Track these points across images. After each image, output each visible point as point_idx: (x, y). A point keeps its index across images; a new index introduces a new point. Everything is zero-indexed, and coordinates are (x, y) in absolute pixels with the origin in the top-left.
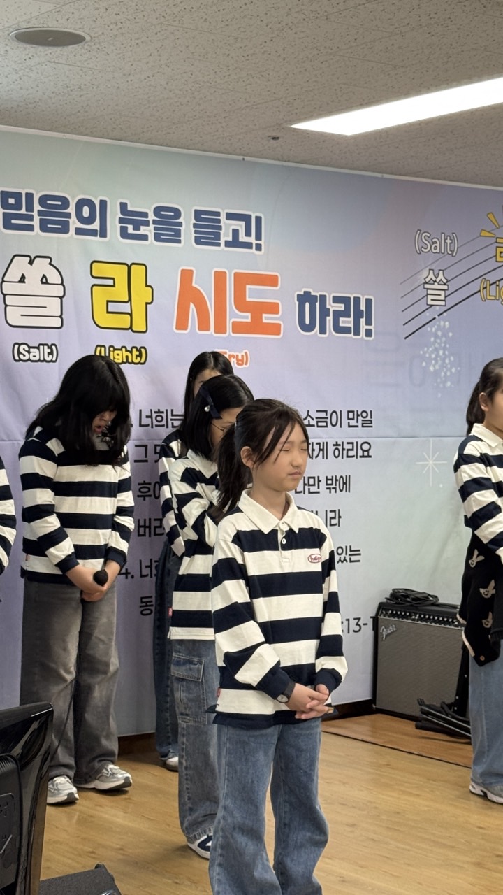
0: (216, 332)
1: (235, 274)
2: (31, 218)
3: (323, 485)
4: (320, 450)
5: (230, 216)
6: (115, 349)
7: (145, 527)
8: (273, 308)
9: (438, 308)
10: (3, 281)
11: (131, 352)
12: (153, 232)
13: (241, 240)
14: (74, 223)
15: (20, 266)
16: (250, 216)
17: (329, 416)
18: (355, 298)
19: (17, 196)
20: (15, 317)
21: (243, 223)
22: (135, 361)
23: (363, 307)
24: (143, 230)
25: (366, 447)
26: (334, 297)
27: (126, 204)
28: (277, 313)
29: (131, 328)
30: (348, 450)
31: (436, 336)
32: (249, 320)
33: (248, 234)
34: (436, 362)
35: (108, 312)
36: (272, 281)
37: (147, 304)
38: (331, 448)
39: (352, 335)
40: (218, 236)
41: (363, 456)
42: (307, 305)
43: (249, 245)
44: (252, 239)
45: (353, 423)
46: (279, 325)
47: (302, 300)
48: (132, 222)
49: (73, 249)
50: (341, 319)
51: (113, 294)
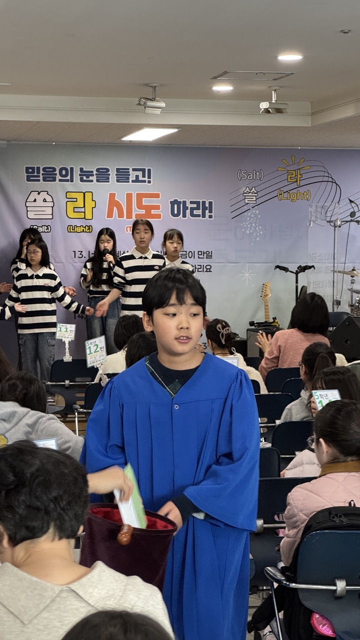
0: (127, 218)
1: (137, 194)
2: (39, 177)
6: (77, 227)
8: (157, 207)
9: (251, 204)
10: (26, 202)
11: (85, 228)
12: (96, 178)
13: (140, 179)
14: (58, 177)
15: (34, 195)
16: (145, 169)
17: (188, 253)
18: (202, 202)
19: (33, 168)
20: (31, 215)
21: (141, 172)
22: (87, 231)
23: (207, 205)
24: (91, 178)
25: (208, 267)
26: (190, 202)
27: (83, 168)
28: (159, 209)
29: (85, 218)
30: (198, 269)
31: (251, 217)
32: (144, 213)
33: (144, 176)
34: (251, 229)
35: (74, 212)
36: (157, 196)
37: (93, 208)
39: (201, 218)
40: (128, 179)
41: (207, 271)
42: (176, 206)
43: (145, 181)
44: (146, 179)
45: (202, 256)
46: (160, 215)
47: (173, 203)
48: (85, 175)
49: (58, 188)
50: (195, 211)
51: (76, 204)
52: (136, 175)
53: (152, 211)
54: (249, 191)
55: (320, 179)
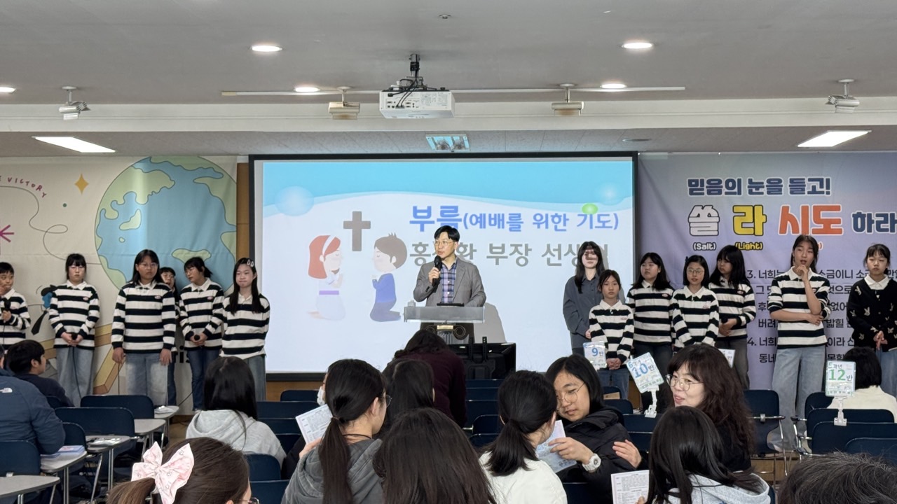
1: (814, 207)
2: (703, 190)
5: (811, 180)
6: (746, 244)
7: (763, 322)
8: (838, 222)
10: (689, 217)
11: (755, 245)
12: (766, 190)
13: (817, 190)
14: (724, 190)
15: (698, 210)
16: (822, 179)
18: (891, 214)
19: (696, 181)
20: (694, 232)
21: (818, 183)
22: (757, 249)
23: (896, 218)
24: (761, 190)
26: (877, 214)
27: (752, 179)
28: (840, 223)
29: (754, 234)
32: (822, 227)
33: (822, 186)
35: (742, 227)
36: (837, 208)
37: (763, 223)
39: (889, 232)
40: (803, 190)
42: (859, 219)
43: (823, 193)
44: (824, 189)
46: (841, 229)
47: (856, 217)
48: (755, 187)
49: (724, 201)
50: (882, 225)
51: (744, 219)
52: (813, 186)
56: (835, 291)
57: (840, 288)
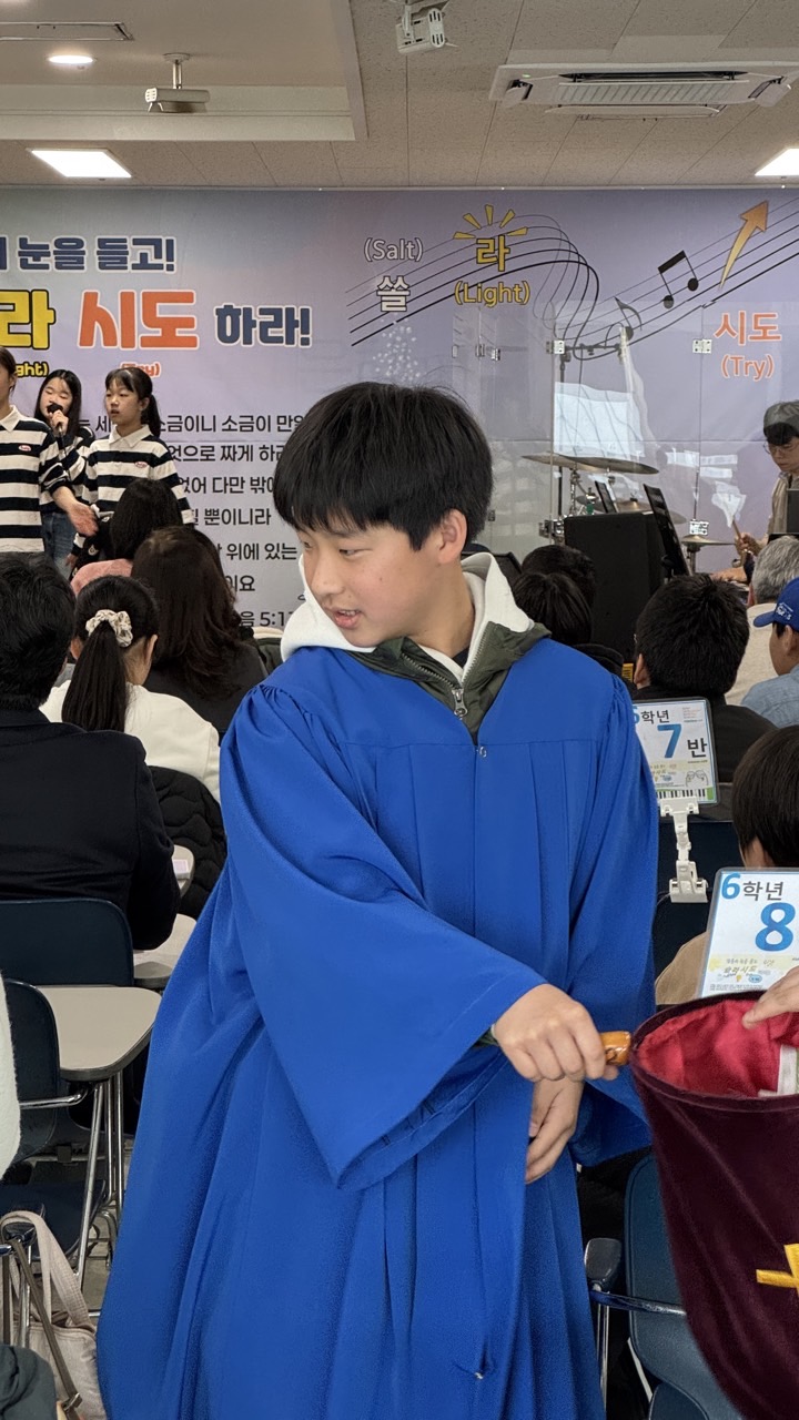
1: (144, 294)
3: (247, 485)
4: (244, 453)
5: (136, 242)
8: (189, 323)
9: (396, 314)
11: (34, 366)
12: (55, 261)
13: (149, 262)
16: (159, 240)
17: (255, 421)
18: (287, 309)
21: (152, 247)
22: (36, 375)
23: (298, 317)
24: (44, 260)
26: (261, 310)
27: (26, 239)
28: (193, 327)
29: (32, 346)
31: (394, 342)
32: (160, 334)
33: (158, 255)
34: (395, 368)
35: (9, 333)
36: (188, 298)
37: (49, 324)
38: (256, 452)
39: (284, 344)
40: (124, 261)
42: (229, 319)
43: (160, 267)
44: (163, 261)
45: (286, 427)
46: (195, 338)
47: (222, 314)
48: (32, 254)
50: (270, 330)
51: (13, 317)
52: (141, 254)
53: (177, 330)
54: (391, 285)
55: (552, 257)
56: (184, 456)
57: (191, 451)
